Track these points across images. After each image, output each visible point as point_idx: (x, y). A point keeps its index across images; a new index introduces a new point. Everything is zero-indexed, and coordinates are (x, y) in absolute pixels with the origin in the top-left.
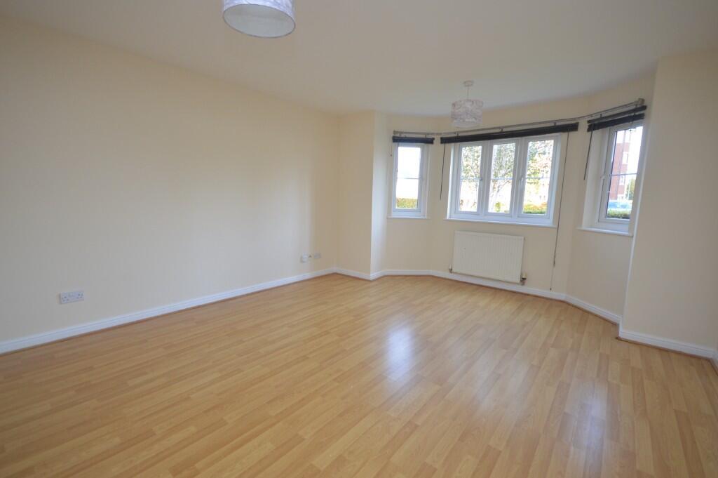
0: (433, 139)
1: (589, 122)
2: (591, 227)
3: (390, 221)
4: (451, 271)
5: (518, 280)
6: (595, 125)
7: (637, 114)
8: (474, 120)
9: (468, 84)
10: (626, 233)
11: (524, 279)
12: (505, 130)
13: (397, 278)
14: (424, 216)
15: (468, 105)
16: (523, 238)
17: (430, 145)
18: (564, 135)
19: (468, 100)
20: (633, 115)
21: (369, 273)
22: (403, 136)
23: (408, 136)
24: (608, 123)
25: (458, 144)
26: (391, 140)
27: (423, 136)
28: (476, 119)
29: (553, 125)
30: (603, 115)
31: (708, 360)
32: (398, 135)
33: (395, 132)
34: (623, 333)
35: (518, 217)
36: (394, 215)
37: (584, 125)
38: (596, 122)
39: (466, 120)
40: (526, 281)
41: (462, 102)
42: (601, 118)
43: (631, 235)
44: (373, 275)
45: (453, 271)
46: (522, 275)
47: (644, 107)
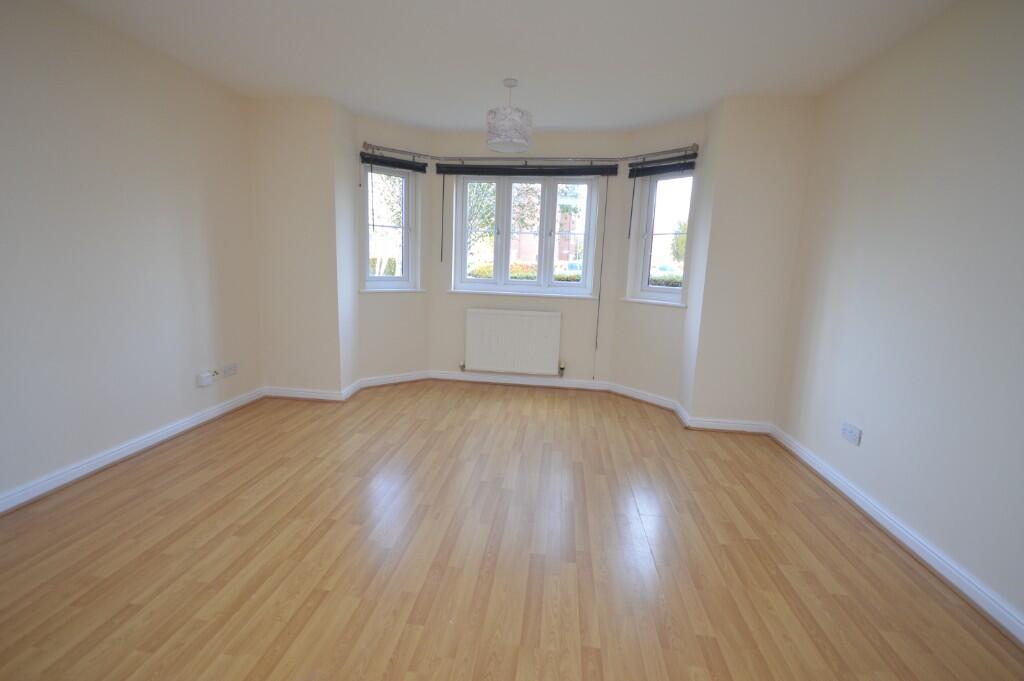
0: (425, 165)
1: (630, 165)
2: (633, 297)
3: (363, 297)
4: (463, 368)
5: (556, 371)
6: (638, 170)
7: (688, 161)
8: (524, 141)
9: (510, 83)
10: (678, 304)
11: (562, 369)
12: (530, 163)
13: (385, 389)
14: (415, 287)
15: (516, 116)
16: (559, 314)
17: (420, 175)
18: (602, 179)
19: (518, 110)
20: (683, 163)
21: (340, 390)
22: (377, 153)
23: (387, 154)
24: (648, 169)
25: (462, 176)
26: (359, 158)
27: (409, 158)
28: (527, 140)
29: (588, 164)
30: (647, 160)
31: (767, 435)
32: (370, 151)
33: (365, 145)
34: (690, 420)
35: (549, 286)
36: (370, 287)
37: (624, 169)
38: (640, 167)
39: (515, 140)
40: (565, 371)
41: (509, 111)
42: (645, 162)
43: (684, 305)
44: (345, 392)
45: (466, 368)
46: (560, 364)
47: (695, 155)
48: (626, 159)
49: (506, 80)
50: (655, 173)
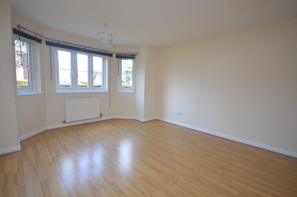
1: (116, 55)
5: (99, 116)
6: (118, 56)
9: (105, 25)
16: (99, 98)
20: (132, 57)
24: (120, 57)
40: (102, 116)
42: (120, 55)
45: (66, 122)
46: (100, 113)
47: (135, 56)
48: (116, 53)
49: (103, 24)
50: (122, 58)
